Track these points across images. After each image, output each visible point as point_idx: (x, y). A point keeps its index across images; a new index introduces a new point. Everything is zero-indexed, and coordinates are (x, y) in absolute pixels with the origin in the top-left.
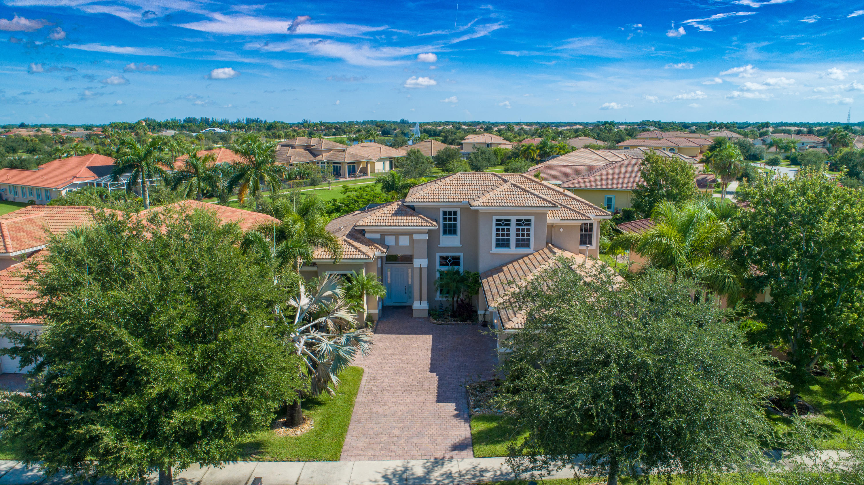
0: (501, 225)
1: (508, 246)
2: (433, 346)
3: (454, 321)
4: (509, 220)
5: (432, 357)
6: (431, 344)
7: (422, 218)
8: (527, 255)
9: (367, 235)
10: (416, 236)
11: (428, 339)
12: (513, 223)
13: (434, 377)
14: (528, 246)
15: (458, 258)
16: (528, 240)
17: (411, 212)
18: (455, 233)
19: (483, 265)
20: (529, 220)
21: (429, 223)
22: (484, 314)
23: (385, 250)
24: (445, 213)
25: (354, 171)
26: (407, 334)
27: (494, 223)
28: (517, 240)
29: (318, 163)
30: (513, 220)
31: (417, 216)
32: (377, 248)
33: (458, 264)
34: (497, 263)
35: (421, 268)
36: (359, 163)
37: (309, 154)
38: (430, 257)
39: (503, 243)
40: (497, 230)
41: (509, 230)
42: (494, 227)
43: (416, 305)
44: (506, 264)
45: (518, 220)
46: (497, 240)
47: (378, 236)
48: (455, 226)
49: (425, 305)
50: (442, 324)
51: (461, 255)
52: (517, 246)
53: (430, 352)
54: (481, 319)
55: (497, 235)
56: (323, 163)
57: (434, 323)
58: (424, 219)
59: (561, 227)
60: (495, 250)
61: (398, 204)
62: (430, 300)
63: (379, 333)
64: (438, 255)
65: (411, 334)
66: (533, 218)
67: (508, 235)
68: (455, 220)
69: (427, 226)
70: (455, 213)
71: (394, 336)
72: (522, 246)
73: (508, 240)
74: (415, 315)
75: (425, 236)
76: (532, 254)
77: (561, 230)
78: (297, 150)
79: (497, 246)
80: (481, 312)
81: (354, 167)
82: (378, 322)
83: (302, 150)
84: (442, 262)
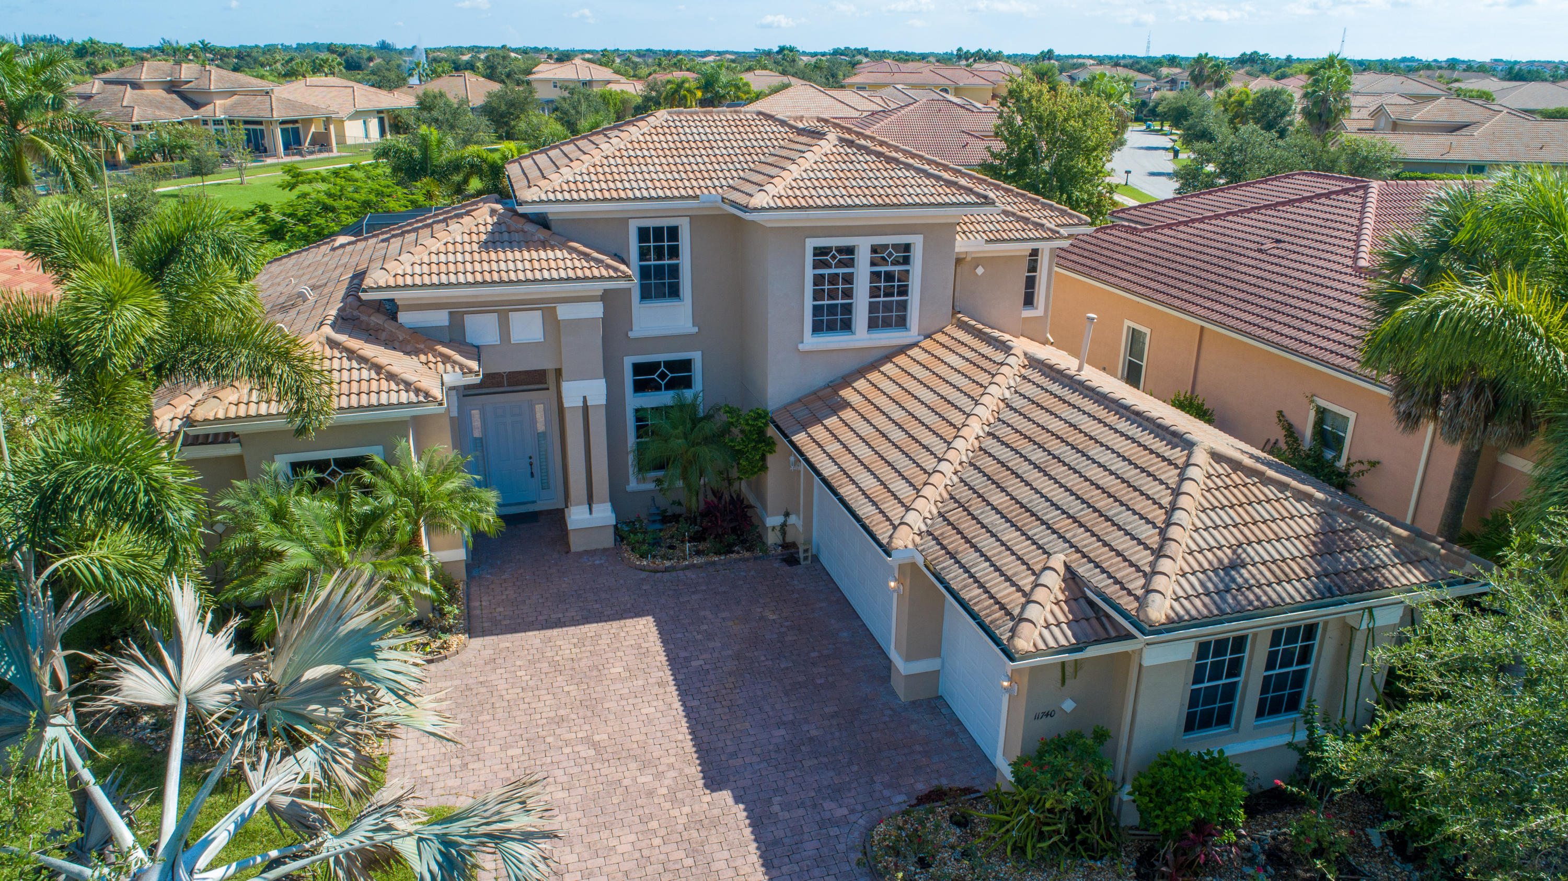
0: (827, 265)
1: (847, 326)
2: (674, 662)
3: (699, 553)
4: (850, 250)
5: (690, 713)
6: (663, 658)
7: (580, 253)
8: (903, 350)
9: (404, 317)
10: (565, 312)
12: (863, 258)
14: (902, 323)
15: (686, 365)
16: (903, 306)
17: (541, 234)
18: (674, 292)
19: (778, 387)
20: (907, 248)
21: (608, 267)
22: (783, 526)
23: (474, 365)
24: (643, 234)
25: (298, 142)
26: (575, 622)
27: (809, 258)
28: (873, 308)
29: (205, 123)
30: (863, 246)
31: (563, 246)
32: (446, 359)
33: (687, 383)
34: (818, 377)
35: (585, 408)
36: (308, 122)
37: (181, 103)
38: (610, 373)
39: (833, 318)
40: (818, 280)
41: (849, 279)
42: (810, 273)
43: (578, 517)
44: (847, 381)
45: (874, 250)
46: (817, 310)
47: (441, 318)
48: (674, 271)
49: (604, 514)
50: (667, 570)
51: (696, 356)
52: (873, 325)
53: (672, 689)
54: (772, 538)
55: (817, 295)
56: (218, 122)
57: (642, 569)
58: (587, 257)
59: (978, 261)
60: (812, 342)
61: (493, 212)
62: (617, 498)
63: (484, 633)
64: (628, 362)
65: (586, 620)
66: (917, 242)
67: (848, 294)
68: (674, 252)
69: (602, 278)
70: (673, 232)
71: (534, 638)
72: (887, 324)
73: (848, 309)
74: (576, 544)
75: (596, 310)
76: (916, 345)
77: (980, 271)
78: (147, 92)
79: (817, 328)
80: (773, 521)
81: (296, 132)
82: (468, 585)
83: (161, 93)
84: (640, 387)
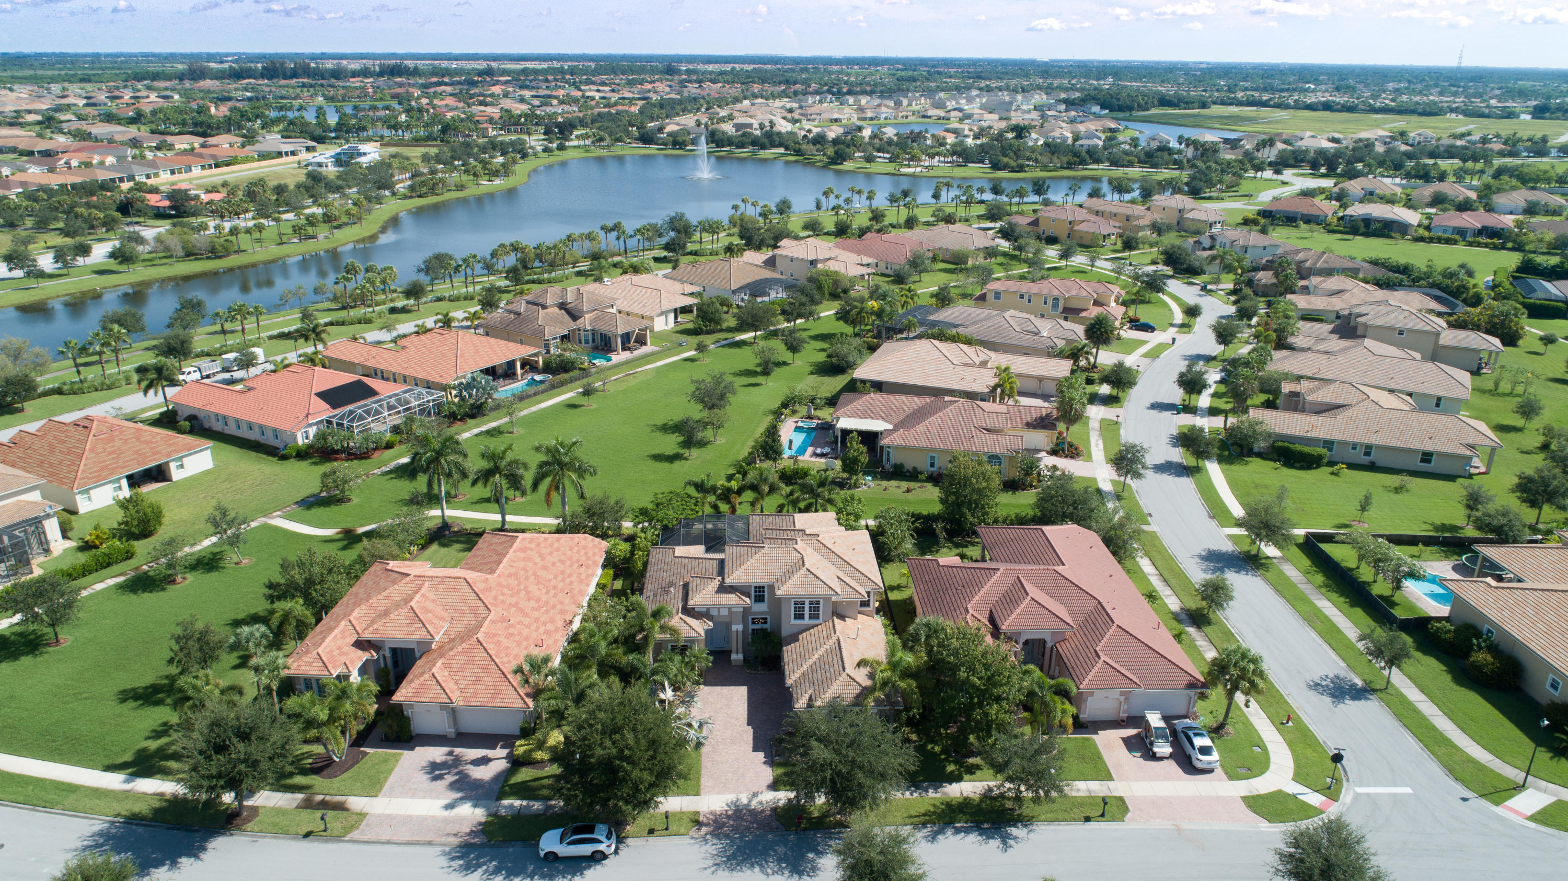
0: (798, 605)
1: (803, 618)
2: (749, 697)
3: (764, 671)
4: (804, 601)
5: (749, 708)
6: (746, 697)
8: (817, 625)
9: (696, 610)
10: (733, 608)
11: (743, 690)
12: (807, 603)
13: (750, 730)
14: (818, 618)
15: (765, 618)
16: (818, 614)
17: (728, 590)
18: (763, 601)
19: (785, 631)
20: (818, 601)
21: (744, 598)
23: (711, 623)
24: (756, 588)
25: (629, 342)
26: (727, 685)
27: (793, 603)
28: (810, 614)
30: (807, 601)
31: (734, 593)
32: (705, 622)
33: (765, 623)
34: (795, 630)
35: (737, 629)
38: (745, 622)
39: (799, 616)
40: (795, 608)
41: (804, 608)
42: (793, 606)
43: (734, 657)
44: (801, 633)
45: (810, 601)
46: (795, 615)
47: (705, 611)
48: (763, 596)
49: (740, 657)
50: (753, 673)
51: (768, 616)
52: (810, 618)
53: (746, 703)
55: (795, 611)
56: (586, 330)
57: (747, 672)
58: (739, 596)
60: (793, 621)
61: (719, 580)
62: (744, 652)
63: (708, 686)
64: (750, 619)
65: (730, 685)
66: (821, 600)
67: (803, 611)
68: (762, 593)
69: (742, 601)
70: (763, 586)
71: (719, 688)
72: (813, 619)
73: (803, 615)
75: (741, 607)
76: (820, 624)
77: (844, 603)
79: (795, 619)
84: (753, 623)
